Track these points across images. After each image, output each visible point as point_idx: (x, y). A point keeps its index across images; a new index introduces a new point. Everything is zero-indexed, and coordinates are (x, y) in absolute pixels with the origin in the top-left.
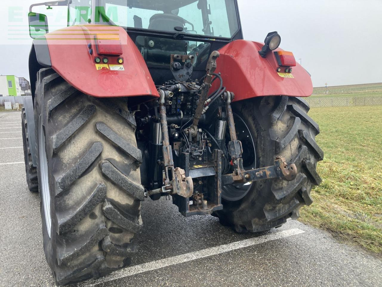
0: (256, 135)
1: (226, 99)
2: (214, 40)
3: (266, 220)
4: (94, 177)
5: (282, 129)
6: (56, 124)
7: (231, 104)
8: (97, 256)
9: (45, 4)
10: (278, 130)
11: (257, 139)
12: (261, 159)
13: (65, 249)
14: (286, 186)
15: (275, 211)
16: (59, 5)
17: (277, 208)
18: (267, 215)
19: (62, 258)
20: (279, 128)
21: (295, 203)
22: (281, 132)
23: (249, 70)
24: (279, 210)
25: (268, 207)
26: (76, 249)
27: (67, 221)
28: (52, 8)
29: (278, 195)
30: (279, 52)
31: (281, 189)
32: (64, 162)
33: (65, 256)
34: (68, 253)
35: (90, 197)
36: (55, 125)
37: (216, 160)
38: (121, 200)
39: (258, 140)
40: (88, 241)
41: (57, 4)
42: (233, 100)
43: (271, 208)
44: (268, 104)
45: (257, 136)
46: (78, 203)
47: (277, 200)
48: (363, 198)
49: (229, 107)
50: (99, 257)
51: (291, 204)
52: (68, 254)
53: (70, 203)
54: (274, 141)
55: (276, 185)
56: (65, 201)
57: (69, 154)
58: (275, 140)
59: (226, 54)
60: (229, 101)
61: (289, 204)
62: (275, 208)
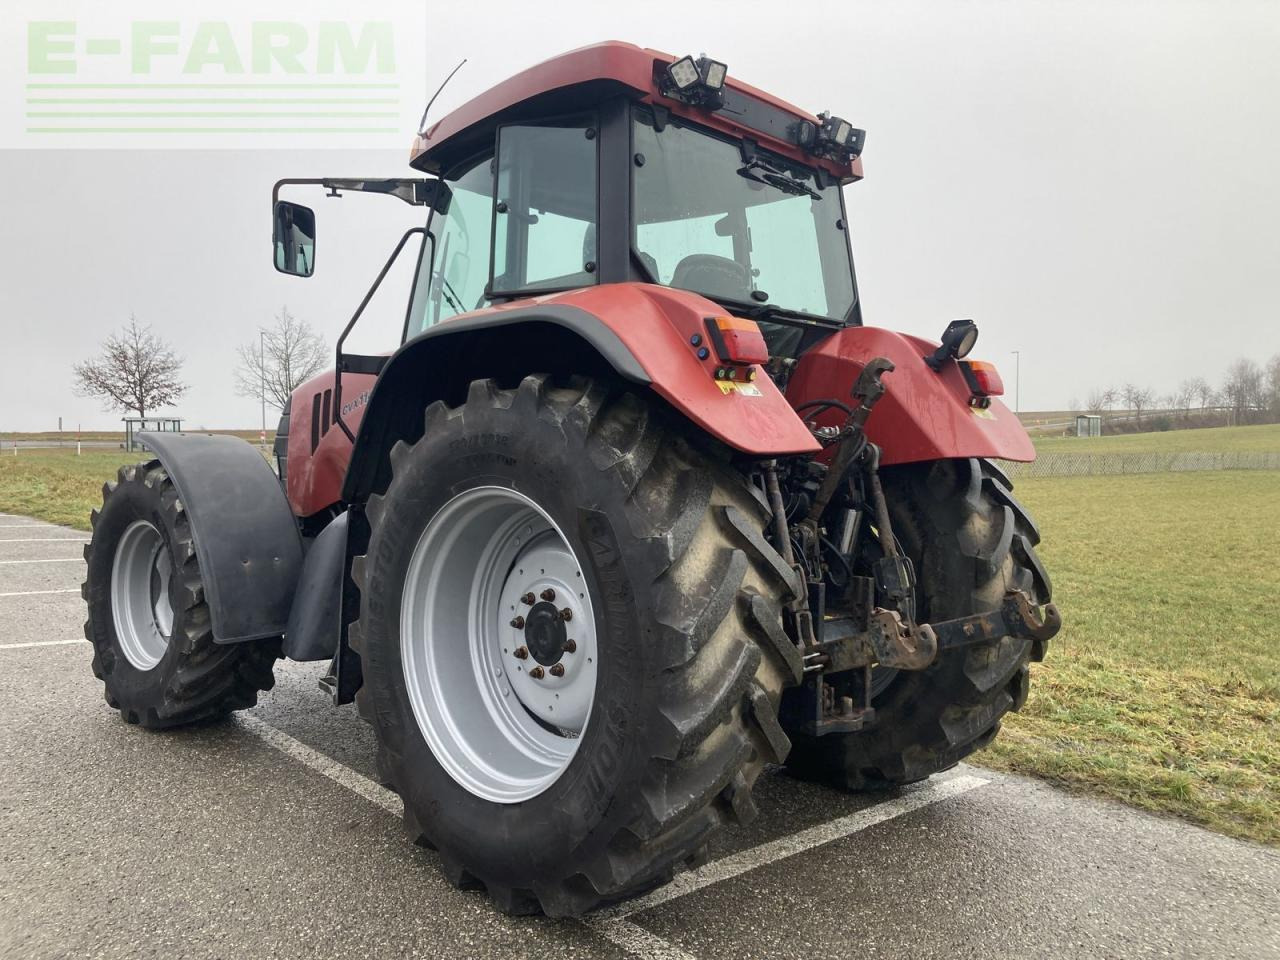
0: (919, 544)
1: (870, 462)
2: (814, 323)
3: (948, 744)
4: (733, 626)
5: (983, 532)
6: (649, 509)
7: (878, 472)
8: (709, 817)
9: (326, 182)
10: (977, 534)
11: (922, 554)
12: (935, 600)
13: (665, 797)
14: (994, 660)
15: (965, 723)
16: (364, 190)
17: (971, 715)
18: (948, 732)
19: (665, 819)
20: (977, 529)
21: (1007, 701)
22: (983, 538)
23: (913, 399)
24: (974, 720)
25: (951, 713)
26: (692, 796)
27: (699, 725)
28: (340, 196)
29: (981, 683)
30: (972, 363)
31: (985, 667)
32: (684, 591)
33: (669, 814)
34: (675, 806)
35: (736, 669)
36: (647, 511)
37: (859, 602)
38: (767, 682)
39: (925, 556)
40: (719, 775)
41: (361, 186)
42: (883, 463)
43: (959, 715)
44: (945, 474)
45: (924, 548)
46: (712, 686)
47: (978, 692)
48: (1049, 710)
49: (876, 478)
50: (714, 820)
51: (997, 703)
52: (677, 808)
53: (696, 685)
54: (971, 557)
55: (975, 659)
56: (685, 680)
57: (690, 575)
58: (973, 556)
59: (845, 357)
60: (876, 465)
61: (994, 705)
62: (966, 714)
